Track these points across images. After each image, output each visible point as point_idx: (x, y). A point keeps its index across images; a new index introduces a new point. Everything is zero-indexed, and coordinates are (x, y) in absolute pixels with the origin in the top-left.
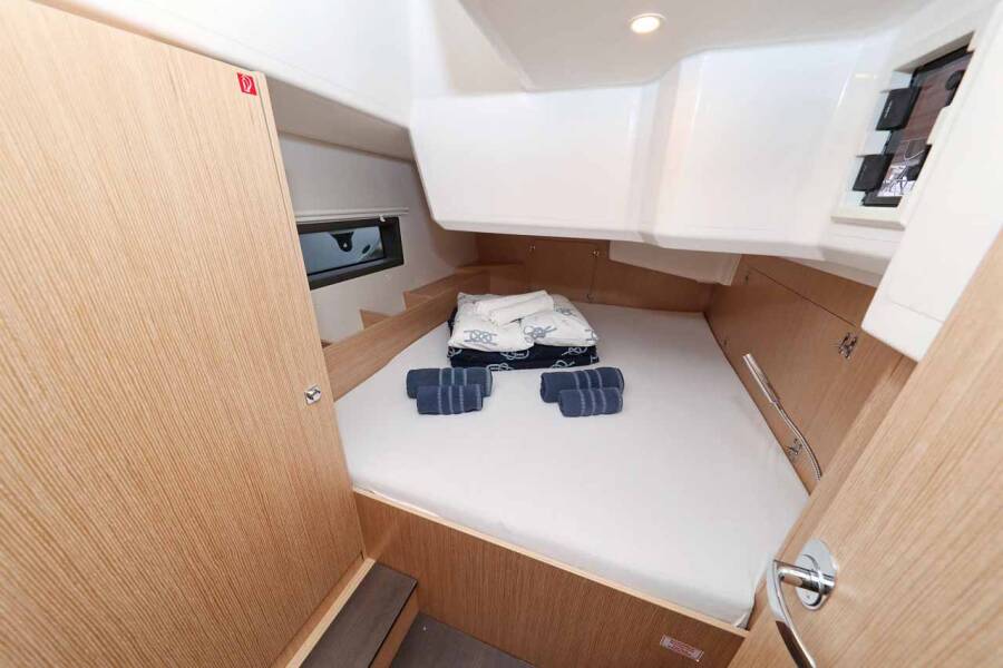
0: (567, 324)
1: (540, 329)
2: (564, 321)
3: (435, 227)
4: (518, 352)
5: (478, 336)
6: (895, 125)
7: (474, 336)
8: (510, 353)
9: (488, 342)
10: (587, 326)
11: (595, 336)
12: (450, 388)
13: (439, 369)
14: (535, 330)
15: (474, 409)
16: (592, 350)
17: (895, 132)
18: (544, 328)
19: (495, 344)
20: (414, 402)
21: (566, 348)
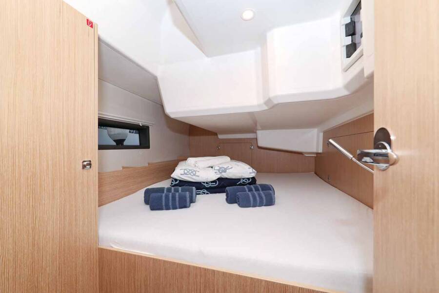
0: (238, 166)
1: (224, 168)
2: (236, 164)
3: (167, 117)
4: (212, 182)
5: (188, 172)
6: (351, 33)
7: (186, 172)
8: (207, 183)
9: (194, 175)
10: (249, 167)
11: (254, 170)
12: (171, 194)
13: (164, 188)
14: (220, 168)
15: (185, 207)
16: (253, 178)
17: (353, 36)
18: (225, 167)
19: (198, 176)
20: (148, 207)
21: (239, 180)
